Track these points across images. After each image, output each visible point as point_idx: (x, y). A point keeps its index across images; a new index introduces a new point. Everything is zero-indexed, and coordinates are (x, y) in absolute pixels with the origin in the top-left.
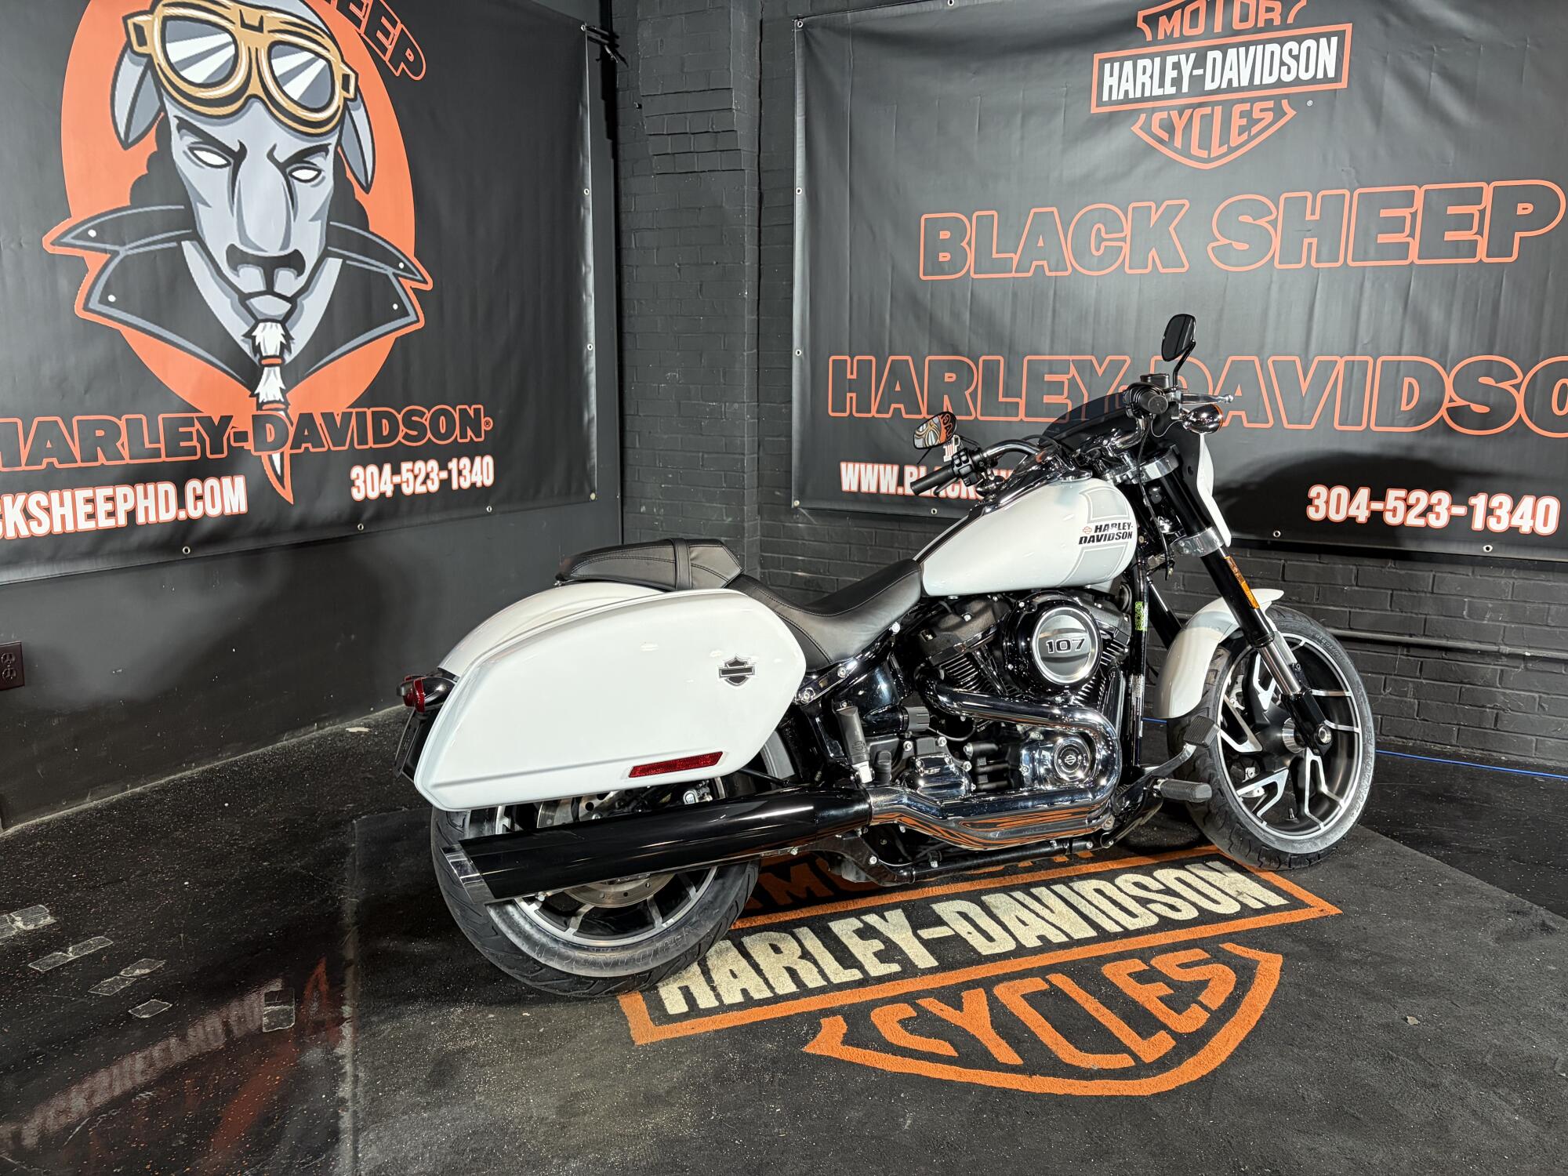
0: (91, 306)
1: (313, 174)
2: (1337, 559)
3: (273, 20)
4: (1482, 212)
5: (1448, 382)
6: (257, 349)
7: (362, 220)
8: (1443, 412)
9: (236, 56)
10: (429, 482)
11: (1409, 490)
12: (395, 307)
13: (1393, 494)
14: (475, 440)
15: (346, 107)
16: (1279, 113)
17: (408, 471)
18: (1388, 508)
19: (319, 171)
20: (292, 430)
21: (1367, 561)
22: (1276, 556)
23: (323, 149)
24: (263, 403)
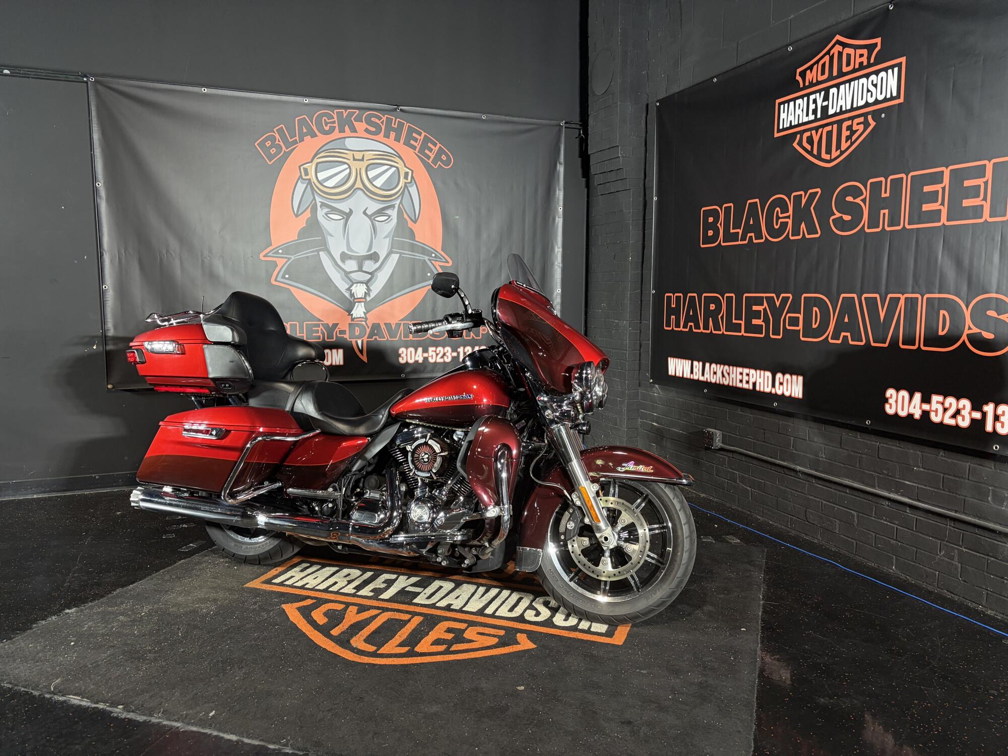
0: (278, 279)
1: (386, 218)
2: (910, 445)
3: (368, 155)
4: (986, 183)
5: (968, 314)
6: (352, 295)
7: (412, 235)
8: (964, 337)
9: (350, 173)
10: (445, 357)
11: (945, 397)
12: (429, 274)
13: (936, 398)
14: (476, 338)
15: (406, 186)
16: (866, 124)
17: (432, 351)
18: (933, 409)
19: (389, 216)
20: (368, 331)
21: (927, 449)
22: (874, 440)
23: (393, 206)
24: (355, 318)
